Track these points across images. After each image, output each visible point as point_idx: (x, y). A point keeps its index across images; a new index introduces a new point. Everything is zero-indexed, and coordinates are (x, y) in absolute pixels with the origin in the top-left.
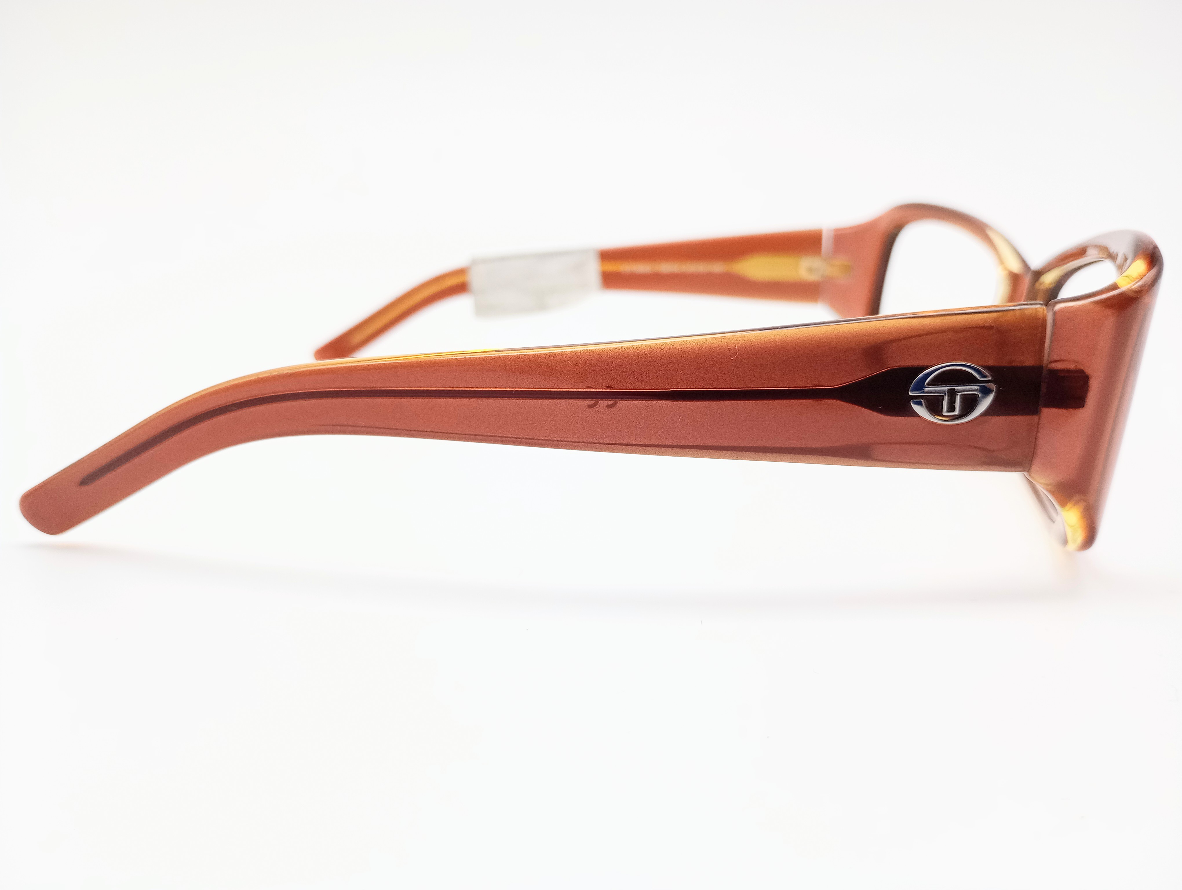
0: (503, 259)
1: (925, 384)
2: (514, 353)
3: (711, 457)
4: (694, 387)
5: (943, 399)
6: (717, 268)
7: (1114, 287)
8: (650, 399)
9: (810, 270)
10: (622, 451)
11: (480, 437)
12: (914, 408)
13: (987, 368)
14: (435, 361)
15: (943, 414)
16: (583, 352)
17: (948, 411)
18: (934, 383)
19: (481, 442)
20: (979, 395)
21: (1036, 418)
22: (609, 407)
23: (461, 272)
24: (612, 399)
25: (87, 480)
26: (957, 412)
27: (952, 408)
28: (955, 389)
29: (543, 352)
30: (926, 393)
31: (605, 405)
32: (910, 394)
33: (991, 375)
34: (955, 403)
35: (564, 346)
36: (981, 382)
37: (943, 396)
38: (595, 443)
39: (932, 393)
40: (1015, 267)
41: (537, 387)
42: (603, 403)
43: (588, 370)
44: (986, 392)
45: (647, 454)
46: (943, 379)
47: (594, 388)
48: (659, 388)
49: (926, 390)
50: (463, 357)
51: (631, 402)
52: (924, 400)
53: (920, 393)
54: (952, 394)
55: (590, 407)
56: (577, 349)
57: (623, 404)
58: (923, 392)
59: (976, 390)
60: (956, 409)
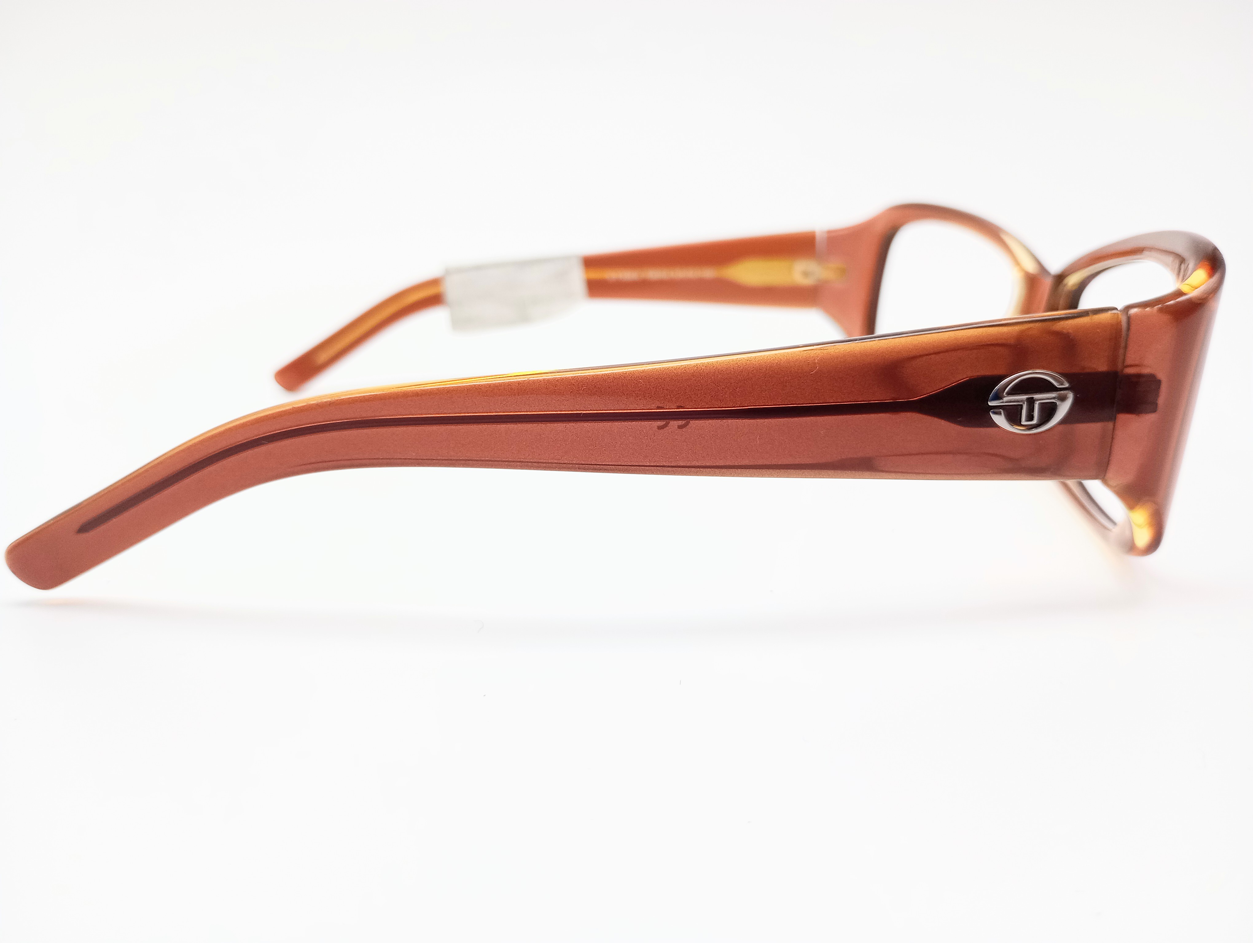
0: (478, 268)
1: (1004, 393)
2: (582, 373)
3: (788, 476)
4: (773, 404)
5: (1022, 408)
6: (708, 273)
7: (1179, 293)
8: (727, 418)
9: (806, 274)
10: (696, 474)
11: (545, 465)
12: (993, 418)
13: (1063, 374)
14: (494, 384)
15: (1022, 424)
16: (655, 370)
17: (1027, 421)
18: (1013, 392)
19: (545, 470)
20: (1056, 403)
21: (1110, 425)
22: (680, 427)
23: (435, 282)
24: (682, 419)
25: (85, 528)
26: (1035, 422)
27: (1030, 417)
28: (1033, 398)
29: (613, 372)
30: (1006, 402)
31: (676, 427)
32: (990, 404)
33: (1069, 382)
34: (1033, 411)
35: (634, 364)
36: (1059, 389)
37: (1022, 405)
38: (669, 467)
39: (1010, 402)
40: (1031, 267)
41: (606, 409)
42: (674, 424)
43: (662, 390)
44: (1063, 399)
45: (722, 476)
46: (1021, 388)
47: (665, 408)
48: (736, 406)
49: (1005, 399)
50: (526, 379)
51: (707, 421)
52: (1003, 410)
53: (999, 403)
54: (1031, 402)
55: (660, 428)
56: (649, 368)
57: (694, 423)
58: (1003, 402)
59: (1054, 398)
60: (1034, 418)
